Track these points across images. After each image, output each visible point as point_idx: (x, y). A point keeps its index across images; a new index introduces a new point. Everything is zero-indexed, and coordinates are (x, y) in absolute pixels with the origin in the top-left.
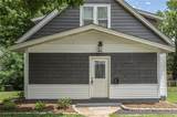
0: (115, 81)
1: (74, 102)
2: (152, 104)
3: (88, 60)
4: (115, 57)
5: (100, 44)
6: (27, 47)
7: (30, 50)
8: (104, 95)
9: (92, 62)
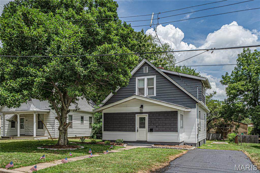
0: (151, 130)
1: (125, 142)
2: (164, 145)
3: (135, 116)
4: (151, 114)
5: (142, 106)
6: (102, 110)
7: (104, 112)
8: (143, 139)
9: (137, 117)
